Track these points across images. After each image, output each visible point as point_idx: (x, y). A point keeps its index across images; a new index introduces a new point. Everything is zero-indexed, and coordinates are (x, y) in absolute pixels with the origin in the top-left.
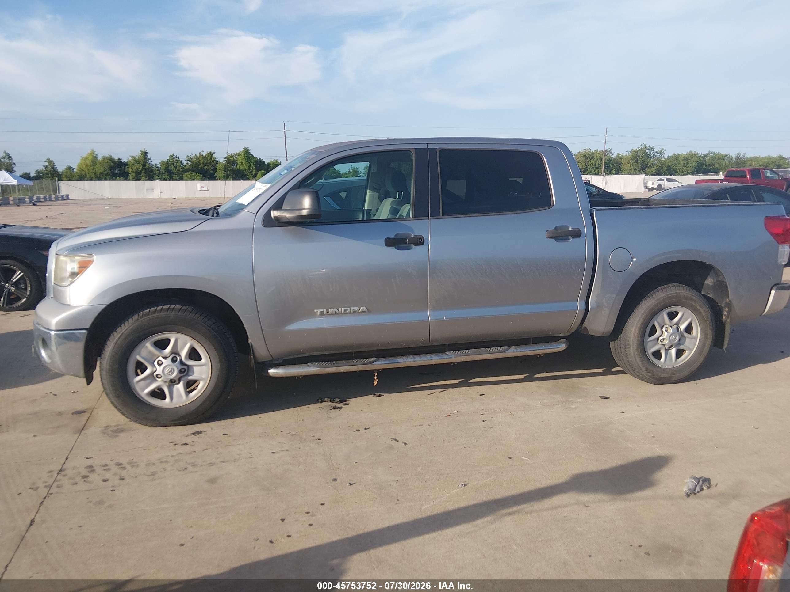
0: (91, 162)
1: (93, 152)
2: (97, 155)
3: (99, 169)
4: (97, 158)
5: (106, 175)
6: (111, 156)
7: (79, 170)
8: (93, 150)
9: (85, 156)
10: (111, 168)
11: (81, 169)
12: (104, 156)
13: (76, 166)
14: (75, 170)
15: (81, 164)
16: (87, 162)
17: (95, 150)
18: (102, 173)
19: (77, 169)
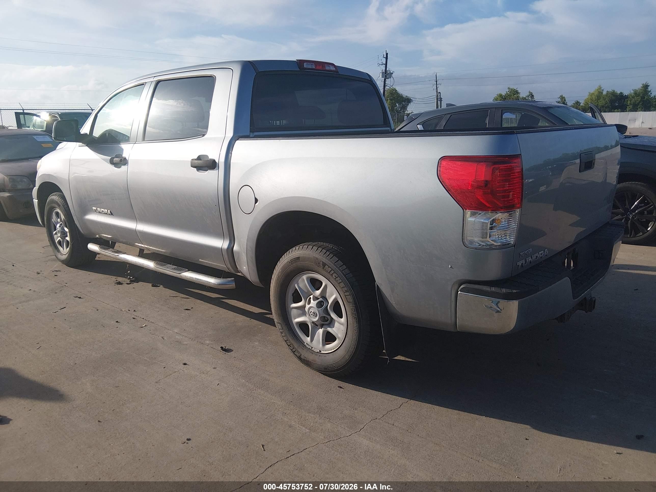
0: (596, 97)
1: (600, 87)
2: (603, 90)
3: (601, 103)
4: (602, 93)
5: (606, 108)
6: (614, 91)
7: (585, 104)
8: (600, 86)
9: (592, 91)
10: (612, 101)
11: (586, 103)
12: (608, 91)
13: (583, 101)
14: (581, 104)
15: (588, 99)
16: (593, 97)
17: (601, 86)
18: (603, 107)
19: (583, 103)
